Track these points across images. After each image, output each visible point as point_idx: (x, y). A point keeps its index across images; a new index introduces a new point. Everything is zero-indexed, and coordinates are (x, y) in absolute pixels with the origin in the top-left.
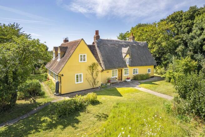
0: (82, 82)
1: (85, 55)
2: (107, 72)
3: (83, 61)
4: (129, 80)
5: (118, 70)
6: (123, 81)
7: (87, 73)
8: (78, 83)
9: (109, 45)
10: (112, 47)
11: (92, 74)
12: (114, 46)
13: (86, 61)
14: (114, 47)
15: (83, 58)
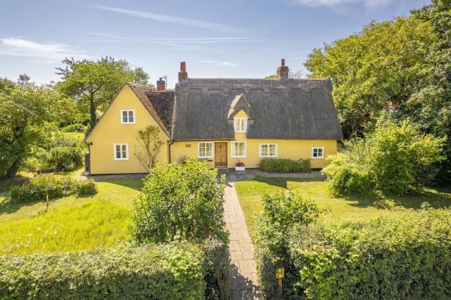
0: (127, 159)
1: (132, 112)
2: (187, 146)
3: (128, 122)
4: (242, 169)
5: (215, 143)
6: (229, 169)
7: (137, 144)
8: (118, 159)
9: (205, 90)
10: (211, 95)
11: (148, 146)
12: (219, 91)
13: (134, 122)
14: (218, 95)
15: (128, 116)
